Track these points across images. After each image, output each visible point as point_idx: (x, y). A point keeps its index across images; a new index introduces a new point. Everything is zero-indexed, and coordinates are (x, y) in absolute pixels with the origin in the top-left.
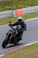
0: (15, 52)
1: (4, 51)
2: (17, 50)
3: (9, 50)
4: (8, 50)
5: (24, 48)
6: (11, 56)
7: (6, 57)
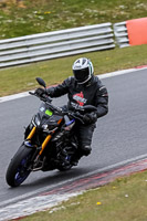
0: (122, 183)
2: (132, 175)
3: (100, 174)
6: (108, 197)
7: (89, 200)
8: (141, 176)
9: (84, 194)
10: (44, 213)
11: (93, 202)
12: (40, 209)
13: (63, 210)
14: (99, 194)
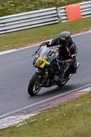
0: (62, 107)
1: (38, 103)
2: (69, 102)
3: (49, 101)
4: (45, 102)
5: (84, 96)
6: (53, 116)
7: (41, 118)
8: (74, 102)
9: (39, 114)
10: (14, 127)
11: (44, 120)
12: (11, 124)
13: (25, 124)
14: (48, 114)
